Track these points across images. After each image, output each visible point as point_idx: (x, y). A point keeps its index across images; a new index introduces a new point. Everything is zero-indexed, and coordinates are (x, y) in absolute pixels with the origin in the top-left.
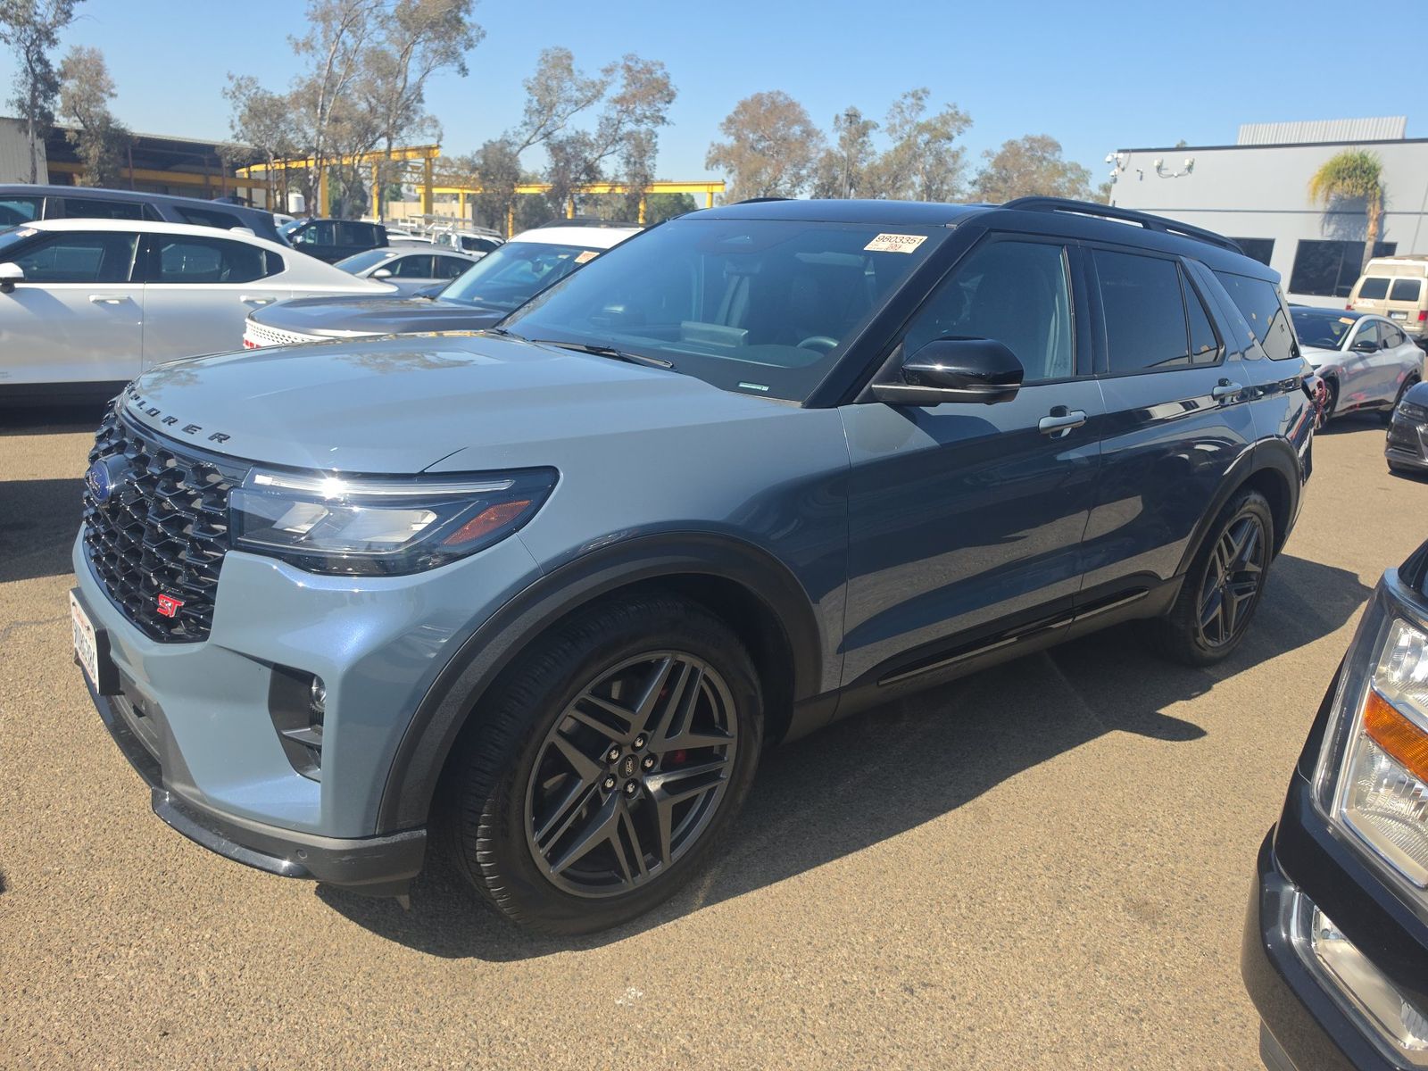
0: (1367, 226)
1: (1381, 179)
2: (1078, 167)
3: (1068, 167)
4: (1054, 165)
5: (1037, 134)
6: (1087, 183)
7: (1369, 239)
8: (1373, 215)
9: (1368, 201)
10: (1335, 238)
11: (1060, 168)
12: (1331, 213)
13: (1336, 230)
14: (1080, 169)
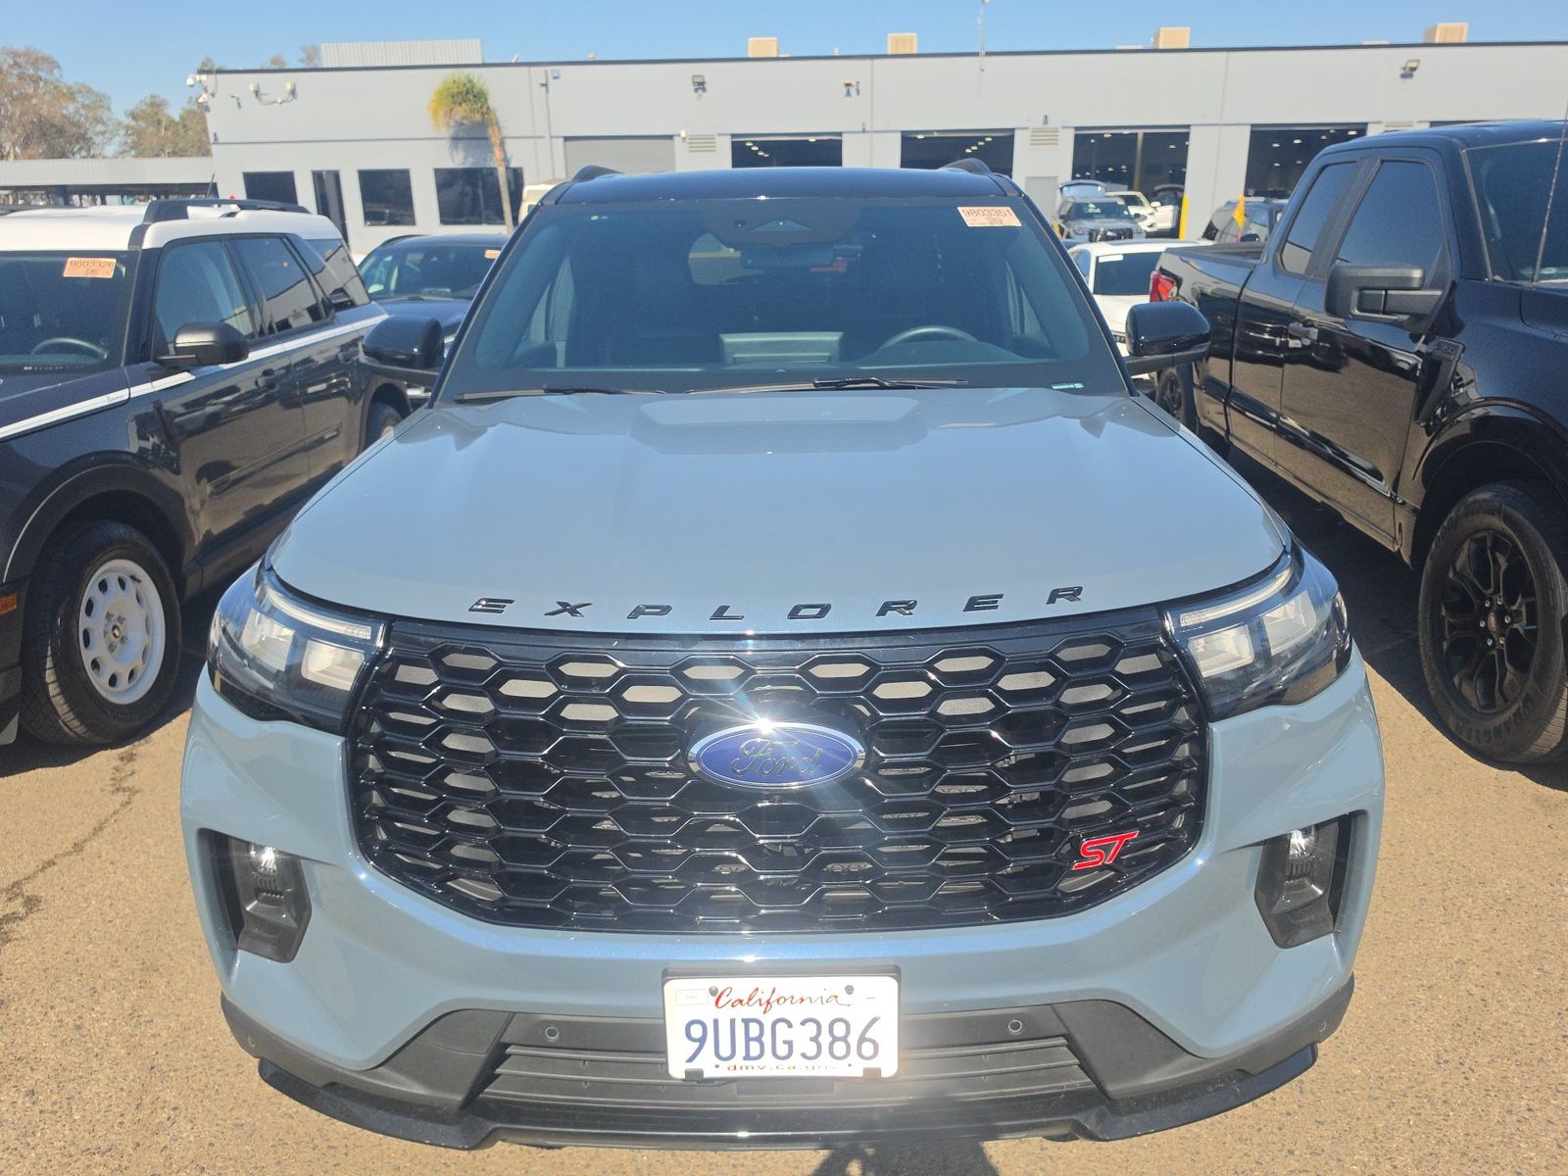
0: (492, 152)
1: (492, 103)
2: (89, 90)
3: (75, 89)
4: (56, 87)
5: (20, 46)
6: (109, 109)
7: (500, 165)
8: (495, 140)
9: (488, 126)
10: (467, 166)
11: (65, 91)
12: (455, 139)
13: (465, 158)
14: (93, 93)
